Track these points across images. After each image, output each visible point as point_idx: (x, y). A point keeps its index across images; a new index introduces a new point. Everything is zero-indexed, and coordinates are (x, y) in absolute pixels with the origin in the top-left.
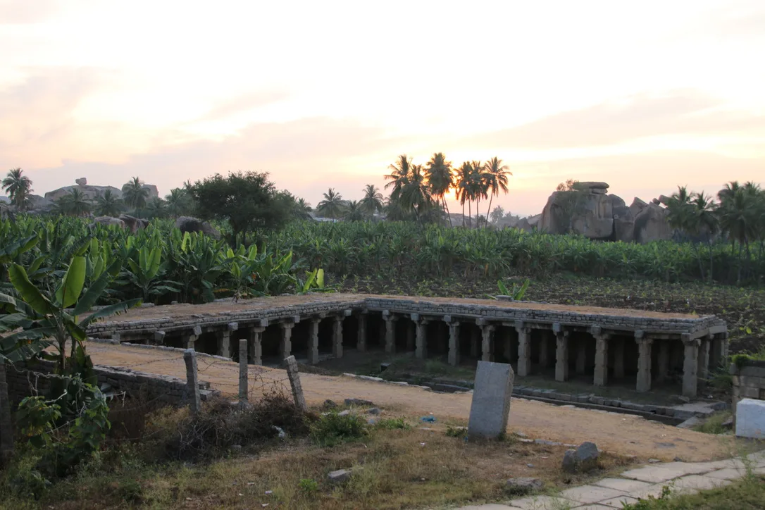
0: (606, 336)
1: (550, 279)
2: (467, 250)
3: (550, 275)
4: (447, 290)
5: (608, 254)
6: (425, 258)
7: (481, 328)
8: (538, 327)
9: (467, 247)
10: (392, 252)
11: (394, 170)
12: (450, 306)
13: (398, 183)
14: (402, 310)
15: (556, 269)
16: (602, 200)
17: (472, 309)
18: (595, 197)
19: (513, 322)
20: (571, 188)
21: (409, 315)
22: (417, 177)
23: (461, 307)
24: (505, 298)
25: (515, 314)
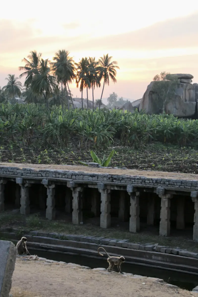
0: (168, 196)
1: (144, 148)
2: (81, 126)
3: (145, 145)
4: (62, 157)
5: (190, 129)
6: (48, 132)
7: (72, 189)
8: (116, 189)
9: (81, 124)
10: (22, 127)
11: (27, 63)
12: (47, 171)
13: (30, 73)
14: (10, 175)
15: (149, 141)
16: (188, 88)
17: (64, 174)
18: (182, 86)
19: (96, 184)
20: (164, 79)
21: (15, 179)
22: (45, 69)
23: (56, 173)
24: (94, 164)
25: (98, 178)
